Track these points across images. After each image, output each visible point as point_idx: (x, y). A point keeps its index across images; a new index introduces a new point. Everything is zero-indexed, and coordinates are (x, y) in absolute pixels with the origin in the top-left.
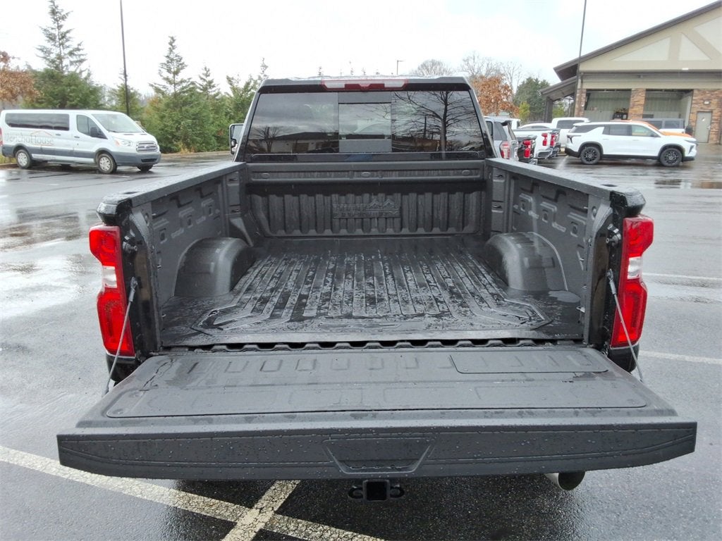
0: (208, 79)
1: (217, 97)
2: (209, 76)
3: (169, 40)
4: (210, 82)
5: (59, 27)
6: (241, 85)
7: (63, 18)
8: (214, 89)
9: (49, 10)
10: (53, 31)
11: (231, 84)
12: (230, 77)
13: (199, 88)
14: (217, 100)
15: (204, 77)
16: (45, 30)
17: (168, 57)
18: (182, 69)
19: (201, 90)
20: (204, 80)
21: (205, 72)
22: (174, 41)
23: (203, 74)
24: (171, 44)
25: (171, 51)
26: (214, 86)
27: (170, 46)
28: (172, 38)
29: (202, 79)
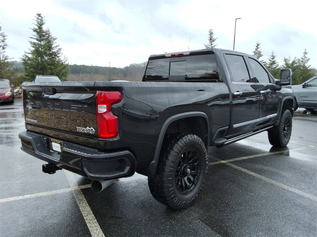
0: (274, 60)
1: (276, 68)
2: (274, 59)
3: (256, 45)
4: (274, 61)
5: (212, 44)
6: (291, 62)
7: (213, 41)
8: (275, 64)
9: (209, 39)
10: (209, 46)
11: (285, 62)
12: (286, 58)
13: (268, 64)
14: (276, 69)
15: (271, 60)
16: (206, 46)
17: (254, 52)
18: (260, 57)
19: (269, 65)
20: (271, 61)
21: (272, 57)
22: (258, 45)
23: (271, 58)
24: (257, 47)
25: (256, 49)
26: (275, 63)
27: (256, 48)
28: (258, 44)
29: (270, 60)
